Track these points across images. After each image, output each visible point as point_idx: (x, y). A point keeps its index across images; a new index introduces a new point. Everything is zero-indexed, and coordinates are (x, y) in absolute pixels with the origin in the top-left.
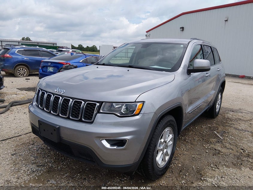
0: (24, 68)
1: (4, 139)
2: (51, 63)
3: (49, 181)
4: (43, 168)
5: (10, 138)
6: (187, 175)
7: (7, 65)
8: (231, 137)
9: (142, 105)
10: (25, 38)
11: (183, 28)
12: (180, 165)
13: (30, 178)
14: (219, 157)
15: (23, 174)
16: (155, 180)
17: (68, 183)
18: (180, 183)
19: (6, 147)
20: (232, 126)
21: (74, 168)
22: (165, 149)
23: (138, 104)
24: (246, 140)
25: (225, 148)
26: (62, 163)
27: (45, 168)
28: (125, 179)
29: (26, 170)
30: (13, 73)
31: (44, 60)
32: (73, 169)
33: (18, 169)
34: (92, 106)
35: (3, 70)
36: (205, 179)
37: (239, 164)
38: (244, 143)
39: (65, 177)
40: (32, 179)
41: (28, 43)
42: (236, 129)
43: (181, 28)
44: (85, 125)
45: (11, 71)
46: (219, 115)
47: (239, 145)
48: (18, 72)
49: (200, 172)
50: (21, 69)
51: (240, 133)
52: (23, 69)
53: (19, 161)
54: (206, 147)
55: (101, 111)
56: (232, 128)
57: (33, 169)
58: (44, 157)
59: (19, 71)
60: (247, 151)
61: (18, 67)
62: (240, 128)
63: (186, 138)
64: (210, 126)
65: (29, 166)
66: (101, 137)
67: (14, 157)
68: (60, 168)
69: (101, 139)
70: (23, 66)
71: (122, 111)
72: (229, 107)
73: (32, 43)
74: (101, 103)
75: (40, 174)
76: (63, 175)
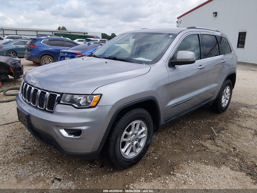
0: (50, 58)
1: (7, 123)
2: (68, 53)
3: (28, 162)
4: (28, 151)
5: (13, 123)
6: (157, 168)
7: (34, 55)
8: (228, 134)
9: (99, 97)
10: (61, 27)
11: (216, 14)
12: (156, 158)
13: (14, 158)
14: (203, 154)
15: (9, 154)
16: (123, 170)
17: (43, 165)
18: (147, 175)
19: (6, 130)
20: (236, 122)
21: (55, 153)
22: (136, 141)
23: (95, 96)
24: (244, 138)
25: (215, 145)
26: (46, 148)
27: (30, 150)
28: (95, 167)
29: (13, 151)
30: (39, 62)
31: (62, 51)
32: (53, 154)
33: (8, 150)
34: (54, 96)
35: (30, 59)
36: (174, 173)
37: (220, 163)
38: (239, 141)
39: (43, 160)
40: (16, 159)
41: (61, 33)
42: (239, 126)
43: (213, 13)
44: (47, 114)
45: (37, 60)
46: (227, 111)
47: (233, 143)
48: (44, 62)
49: (173, 167)
50: (46, 59)
51: (242, 130)
52: (48, 59)
53: (12, 143)
54: (193, 143)
55: (62, 102)
56: (235, 125)
57: (19, 151)
58: (33, 141)
59: (45, 60)
60: (238, 150)
61: (43, 57)
62: (244, 125)
63: (177, 132)
64: (210, 122)
65: (17, 148)
66: (60, 126)
67: (8, 139)
68: (42, 152)
69: (59, 128)
70: (48, 56)
71: (80, 103)
72: (246, 102)
73: (65, 33)
74: (62, 94)
75: (23, 155)
76: (43, 158)
